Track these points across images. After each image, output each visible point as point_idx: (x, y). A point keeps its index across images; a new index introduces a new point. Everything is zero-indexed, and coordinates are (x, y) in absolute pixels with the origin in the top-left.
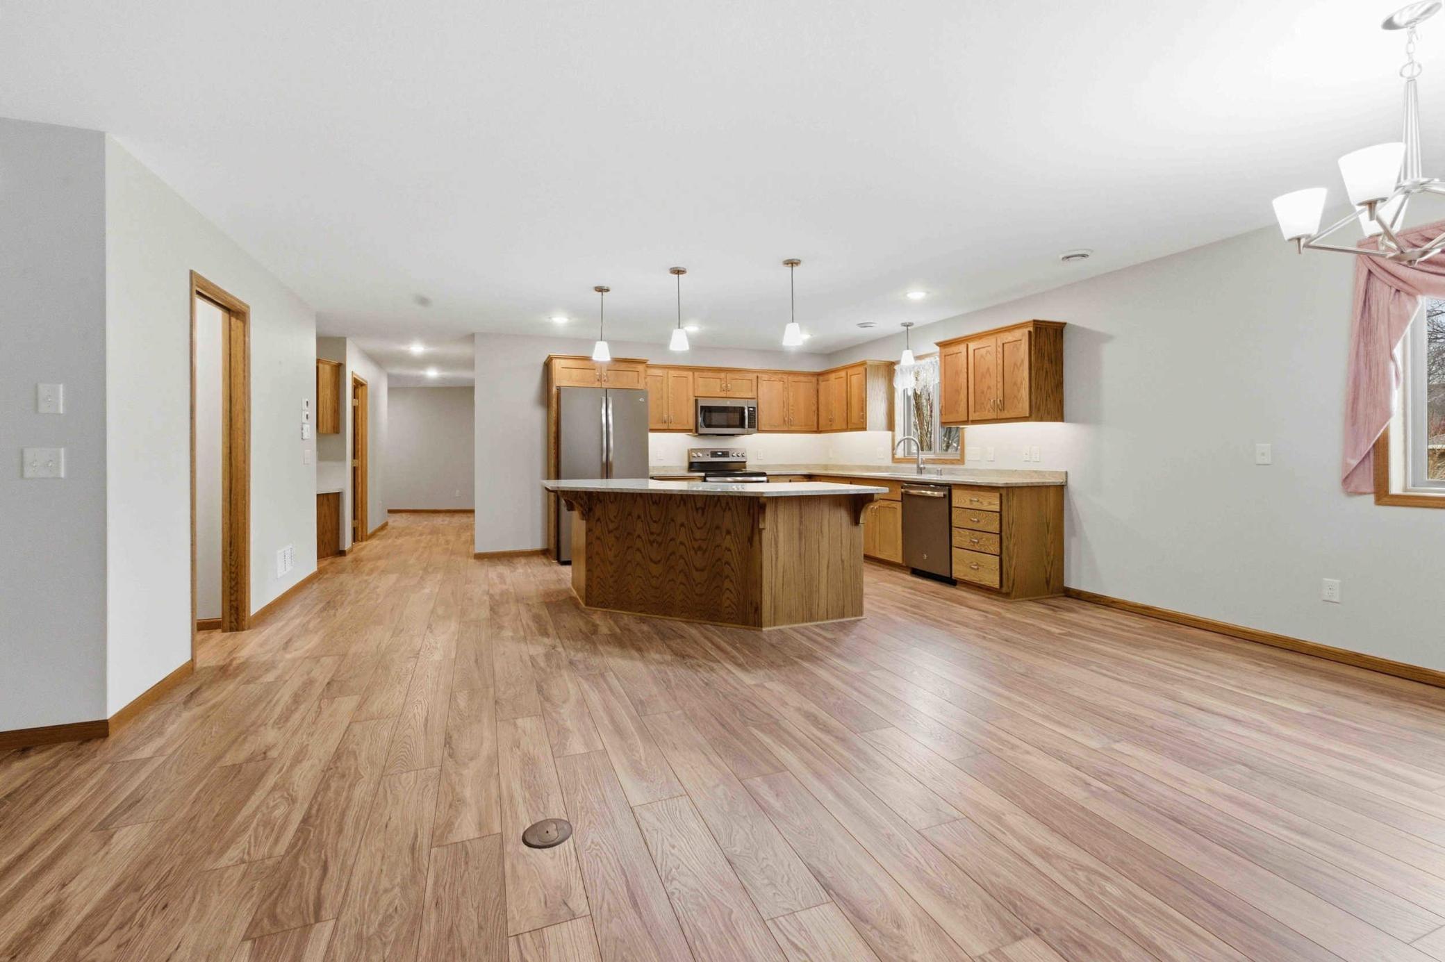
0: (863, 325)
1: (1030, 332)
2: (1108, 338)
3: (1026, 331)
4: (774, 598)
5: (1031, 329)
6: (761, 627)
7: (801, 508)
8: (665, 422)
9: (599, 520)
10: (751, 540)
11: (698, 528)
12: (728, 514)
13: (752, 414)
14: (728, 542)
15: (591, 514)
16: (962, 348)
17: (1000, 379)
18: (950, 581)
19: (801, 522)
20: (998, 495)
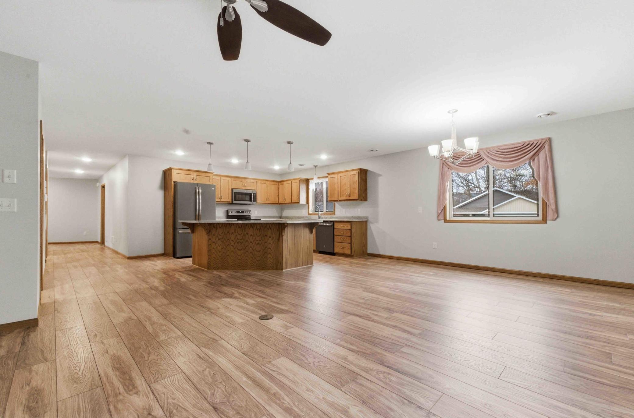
0: (301, 165)
1: (359, 172)
2: (380, 175)
3: (357, 171)
4: (287, 260)
5: (359, 171)
6: (282, 270)
7: (295, 227)
8: (219, 198)
9: (214, 235)
10: (279, 239)
11: (258, 236)
12: (270, 231)
13: (255, 196)
14: (270, 241)
15: (210, 233)
16: (336, 175)
17: (349, 186)
18: (333, 254)
19: (295, 233)
20: (350, 224)
